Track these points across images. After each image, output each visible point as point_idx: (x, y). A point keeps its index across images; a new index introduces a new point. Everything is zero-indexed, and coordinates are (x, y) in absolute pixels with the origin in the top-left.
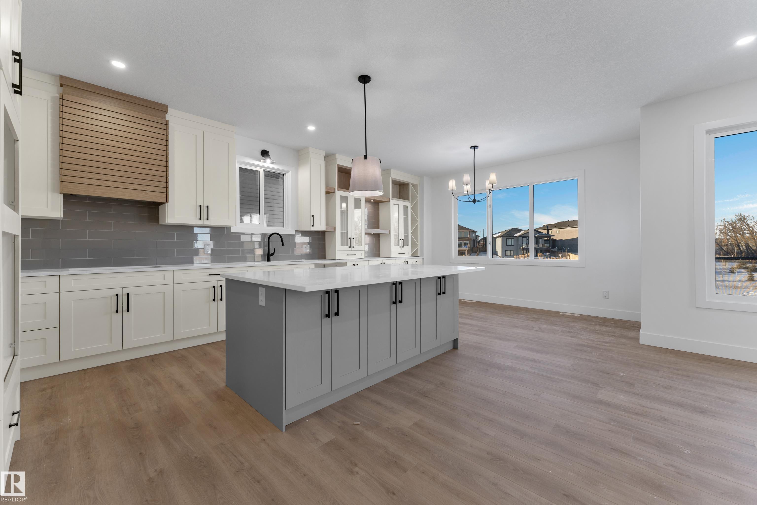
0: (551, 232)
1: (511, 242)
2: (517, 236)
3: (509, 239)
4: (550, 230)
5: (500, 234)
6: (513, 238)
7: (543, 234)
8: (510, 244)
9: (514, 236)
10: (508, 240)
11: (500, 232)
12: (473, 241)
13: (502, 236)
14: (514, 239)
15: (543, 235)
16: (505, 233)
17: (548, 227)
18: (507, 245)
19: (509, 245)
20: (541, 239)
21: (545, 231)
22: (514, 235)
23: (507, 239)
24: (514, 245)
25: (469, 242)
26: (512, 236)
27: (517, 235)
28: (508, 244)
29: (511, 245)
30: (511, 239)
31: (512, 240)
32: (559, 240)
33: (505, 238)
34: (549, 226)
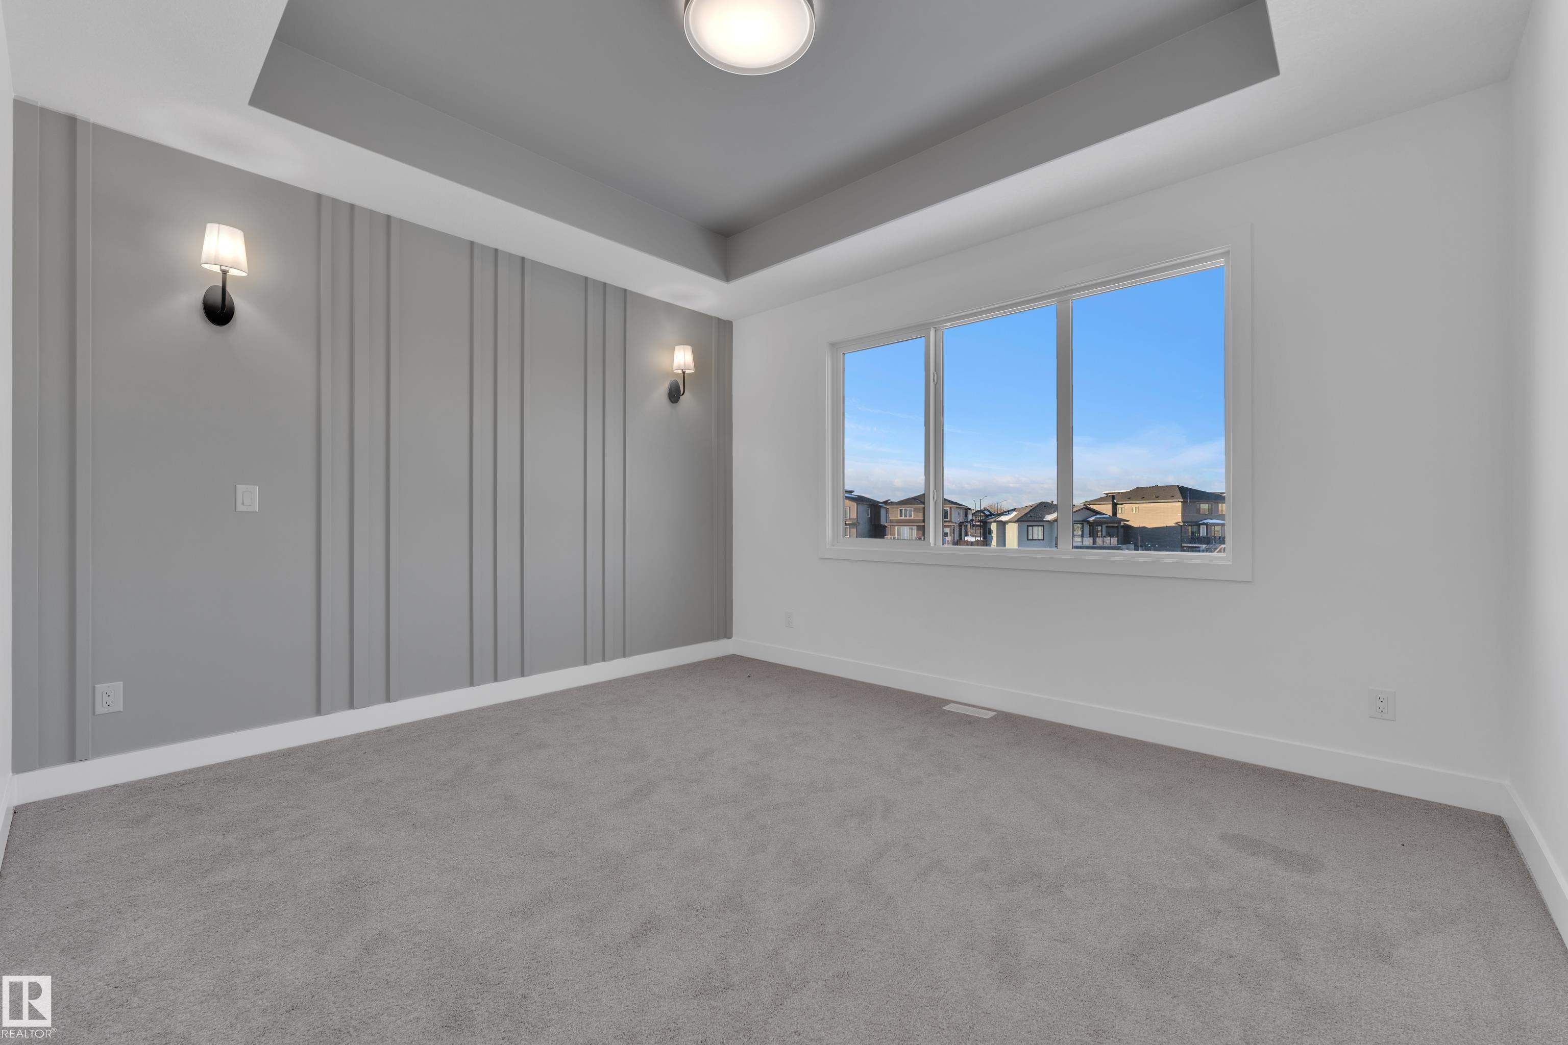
0: (1120, 509)
1: (1037, 532)
2: (1049, 519)
3: (1033, 526)
4: (1118, 506)
5: (1014, 513)
6: (1040, 524)
7: (1105, 516)
8: (1035, 537)
9: (1044, 519)
10: (1030, 528)
11: (1014, 510)
12: (958, 528)
13: (1019, 521)
14: (1043, 526)
15: (1105, 520)
16: (1025, 512)
17: (1114, 500)
18: (1028, 539)
19: (1033, 540)
20: (1099, 526)
21: (1107, 509)
22: (1044, 517)
23: (1028, 526)
24: (1043, 540)
25: (950, 530)
26: (1039, 521)
27: (1050, 517)
28: (1030, 537)
29: (1038, 540)
30: (1038, 526)
31: (1040, 528)
32: (1139, 528)
33: (1025, 524)
34: (1116, 497)
